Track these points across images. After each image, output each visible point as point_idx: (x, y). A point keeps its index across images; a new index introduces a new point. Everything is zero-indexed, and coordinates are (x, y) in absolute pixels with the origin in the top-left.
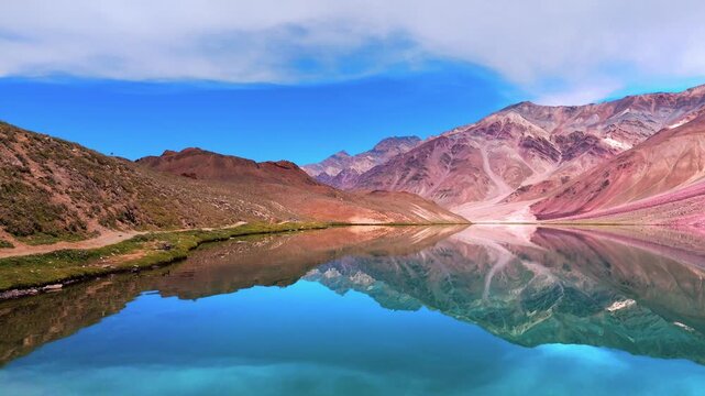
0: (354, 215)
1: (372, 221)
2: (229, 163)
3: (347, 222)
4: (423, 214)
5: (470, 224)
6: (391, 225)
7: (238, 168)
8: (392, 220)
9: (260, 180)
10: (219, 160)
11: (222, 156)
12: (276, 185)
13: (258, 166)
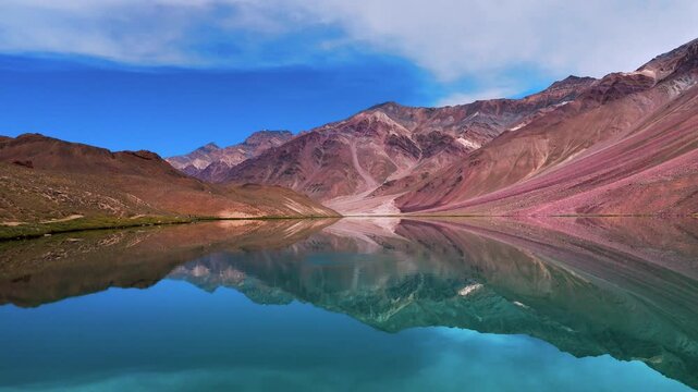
0: (224, 209)
1: (242, 215)
2: (77, 152)
3: (215, 216)
4: (296, 207)
5: (342, 217)
6: (264, 219)
7: (88, 157)
8: (264, 214)
9: (115, 170)
10: (66, 148)
11: (68, 144)
12: (134, 177)
13: (113, 155)
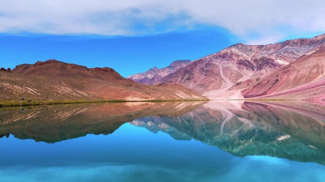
0: (128, 96)
1: (139, 99)
2: (69, 68)
3: (123, 100)
4: (182, 95)
5: (209, 100)
6: (152, 101)
7: (74, 70)
8: (153, 99)
10: (64, 66)
11: (66, 64)
12: (92, 79)
13: (88, 70)
